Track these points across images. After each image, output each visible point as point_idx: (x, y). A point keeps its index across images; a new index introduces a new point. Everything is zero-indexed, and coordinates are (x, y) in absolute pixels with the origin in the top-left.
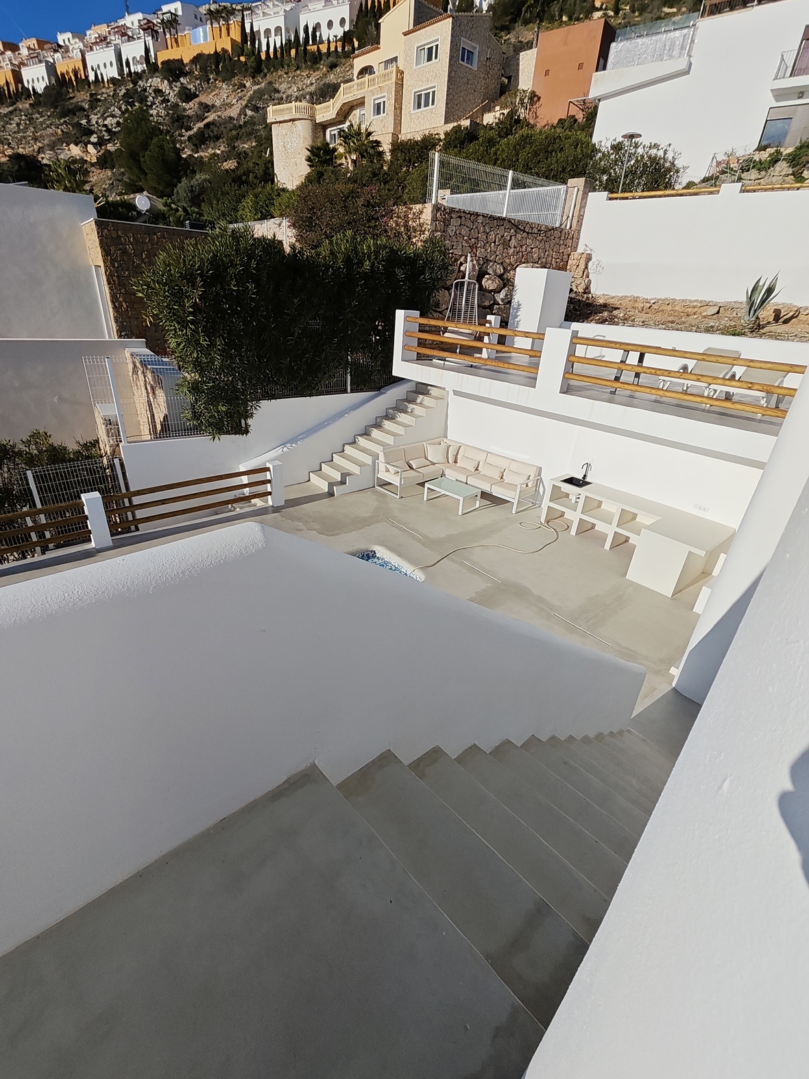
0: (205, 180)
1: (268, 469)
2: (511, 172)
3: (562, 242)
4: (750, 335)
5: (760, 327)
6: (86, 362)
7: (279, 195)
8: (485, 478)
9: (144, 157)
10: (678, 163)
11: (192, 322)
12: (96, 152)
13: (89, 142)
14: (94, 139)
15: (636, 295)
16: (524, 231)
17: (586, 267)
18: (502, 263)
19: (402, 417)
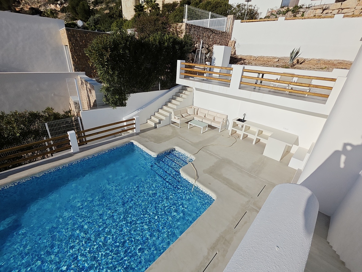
0: (99, 17)
1: (134, 119)
2: (210, 12)
3: (226, 37)
4: (291, 68)
5: (294, 65)
6: (67, 81)
7: (125, 22)
8: (208, 120)
9: (77, 8)
10: (259, 12)
11: (107, 65)
12: (60, 7)
13: (57, 4)
14: (59, 2)
15: (251, 55)
16: (215, 33)
17: (234, 46)
18: (208, 44)
19: (178, 99)
